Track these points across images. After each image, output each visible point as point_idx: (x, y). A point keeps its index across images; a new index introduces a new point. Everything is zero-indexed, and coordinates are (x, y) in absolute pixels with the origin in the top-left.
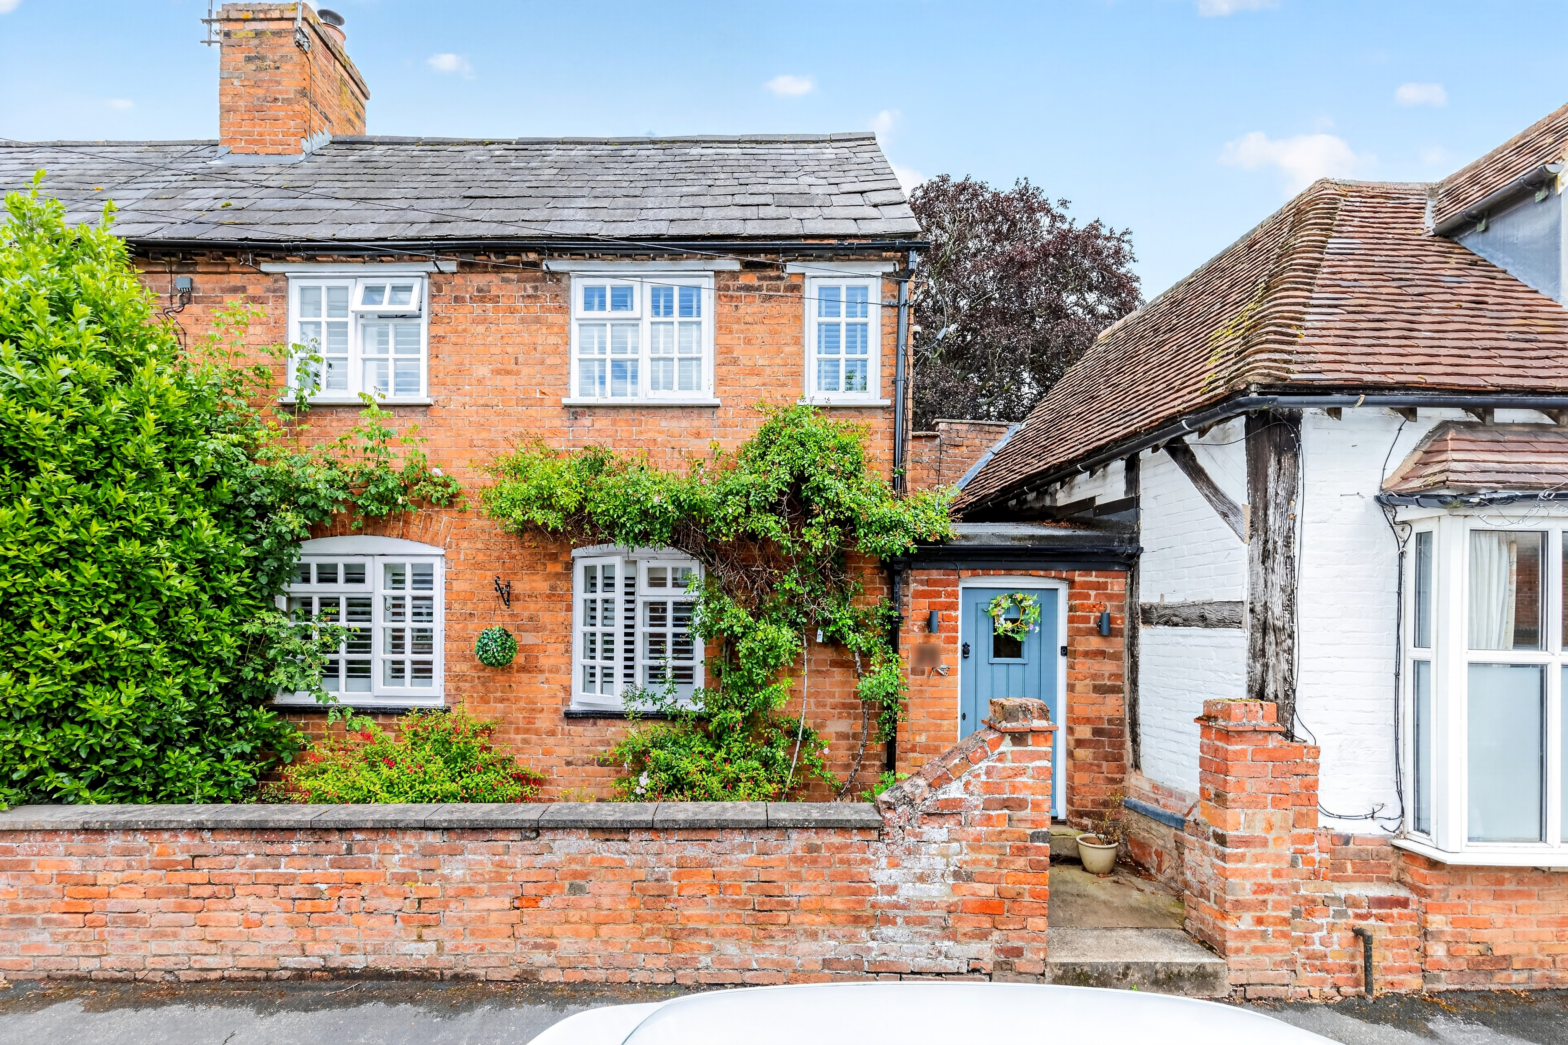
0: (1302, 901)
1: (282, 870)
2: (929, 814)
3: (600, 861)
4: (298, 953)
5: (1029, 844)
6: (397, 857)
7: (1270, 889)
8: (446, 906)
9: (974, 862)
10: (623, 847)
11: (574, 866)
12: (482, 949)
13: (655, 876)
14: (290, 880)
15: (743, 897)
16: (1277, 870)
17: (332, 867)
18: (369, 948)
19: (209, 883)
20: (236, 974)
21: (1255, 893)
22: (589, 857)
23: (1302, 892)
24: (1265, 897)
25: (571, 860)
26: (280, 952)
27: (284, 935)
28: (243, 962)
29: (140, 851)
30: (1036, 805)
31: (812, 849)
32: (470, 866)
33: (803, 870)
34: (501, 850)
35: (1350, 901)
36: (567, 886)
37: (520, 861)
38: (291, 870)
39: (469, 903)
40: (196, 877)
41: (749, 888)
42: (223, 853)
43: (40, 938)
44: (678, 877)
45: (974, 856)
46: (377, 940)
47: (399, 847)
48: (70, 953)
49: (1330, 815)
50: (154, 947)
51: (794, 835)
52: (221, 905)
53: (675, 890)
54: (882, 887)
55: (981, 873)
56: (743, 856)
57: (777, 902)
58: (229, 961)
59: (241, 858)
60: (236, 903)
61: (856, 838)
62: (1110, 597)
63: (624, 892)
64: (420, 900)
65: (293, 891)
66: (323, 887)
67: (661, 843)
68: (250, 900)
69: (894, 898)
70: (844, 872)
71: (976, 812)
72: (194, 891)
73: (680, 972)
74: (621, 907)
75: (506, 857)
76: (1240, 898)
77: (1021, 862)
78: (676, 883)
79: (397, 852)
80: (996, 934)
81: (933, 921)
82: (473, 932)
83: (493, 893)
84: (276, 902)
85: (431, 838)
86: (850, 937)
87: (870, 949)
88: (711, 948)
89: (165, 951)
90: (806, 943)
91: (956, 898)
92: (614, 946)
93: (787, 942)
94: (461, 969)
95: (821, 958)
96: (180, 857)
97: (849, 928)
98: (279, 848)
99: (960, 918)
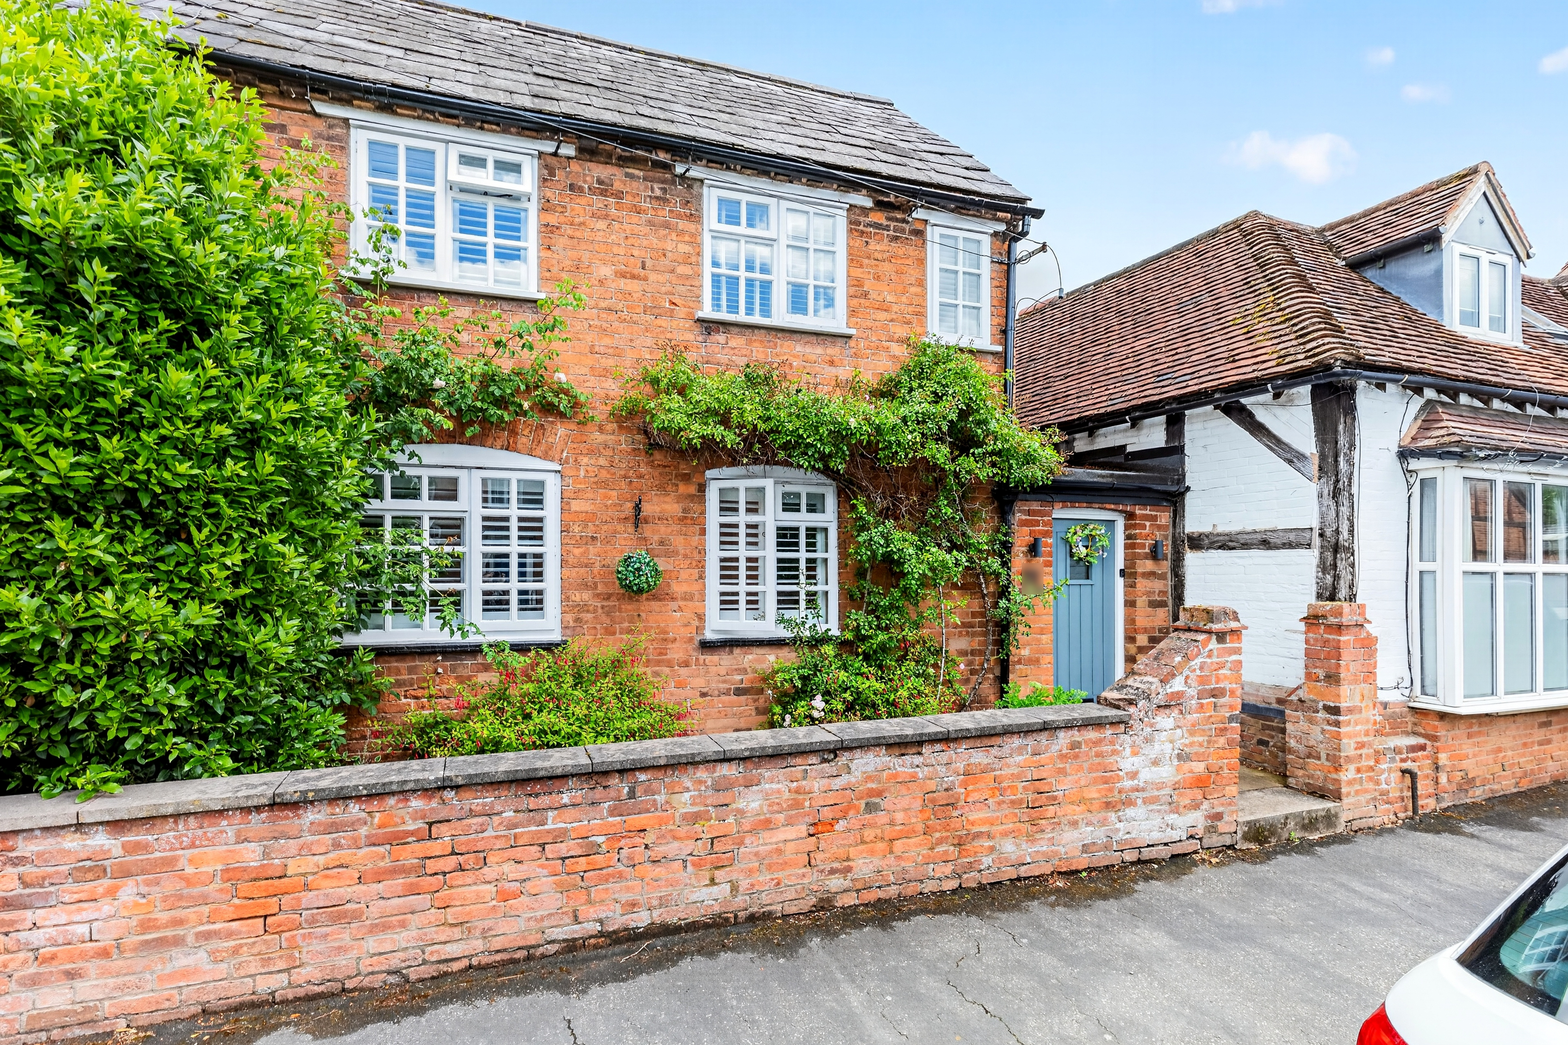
1: (550, 826)
2: (1161, 706)
3: (895, 776)
4: (568, 921)
5: (1226, 724)
6: (687, 795)
7: (1363, 745)
8: (741, 843)
9: (1192, 744)
10: (918, 760)
11: (871, 785)
12: (778, 884)
13: (945, 786)
14: (559, 836)
15: (1019, 796)
16: (1366, 730)
17: (612, 815)
18: (655, 903)
19: (453, 853)
20: (486, 959)
21: (1356, 749)
22: (885, 774)
24: (1361, 750)
25: (869, 778)
26: (546, 923)
27: (552, 901)
28: (497, 944)
29: (353, 824)
30: (1232, 692)
31: (1075, 745)
32: (767, 796)
33: (1068, 766)
35: (1396, 750)
36: (863, 806)
37: (817, 785)
38: (563, 825)
39: (765, 835)
40: (434, 848)
41: (1024, 787)
42: (472, 814)
44: (964, 784)
45: (1191, 739)
46: (664, 892)
47: (689, 784)
48: (242, 973)
50: (372, 944)
51: (1061, 734)
52: (469, 877)
53: (962, 797)
54: (1127, 773)
55: (1195, 752)
56: (1021, 757)
57: (1046, 798)
58: (478, 945)
59: (496, 818)
60: (489, 872)
61: (1108, 732)
62: (1159, 527)
63: (917, 805)
64: (712, 839)
65: (563, 849)
66: (600, 839)
67: (949, 752)
68: (507, 867)
69: (1136, 781)
70: (1099, 764)
71: (1193, 701)
72: (432, 866)
73: (965, 876)
74: (914, 820)
75: (804, 783)
76: (1348, 753)
77: (1222, 741)
78: (962, 791)
79: (687, 790)
80: (1206, 805)
81: (1163, 801)
82: (770, 867)
83: (790, 823)
84: (542, 866)
85: (725, 770)
86: (1103, 822)
87: (1118, 830)
88: (992, 849)
89: (388, 947)
90: (1070, 833)
91: (1179, 776)
92: (907, 860)
93: (1055, 834)
94: (756, 908)
95: (1080, 843)
96: (412, 826)
97: (1102, 814)
98: (545, 800)
99: (1181, 794)
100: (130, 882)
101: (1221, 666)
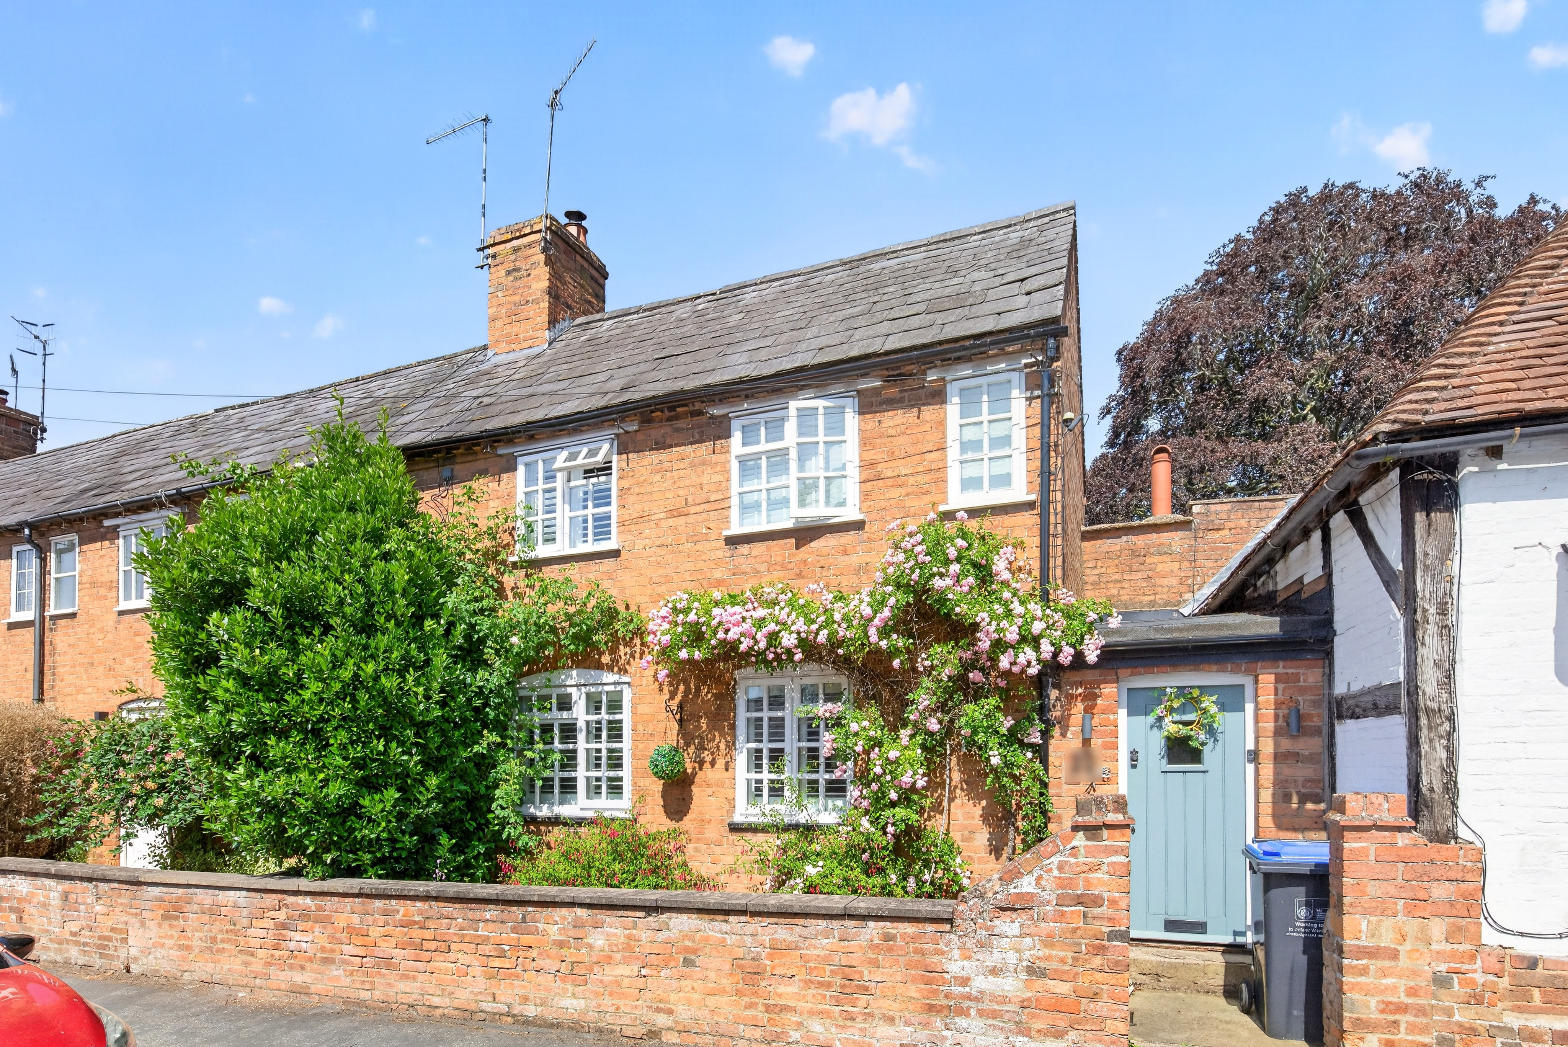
0: (1456, 1029)
1: (480, 933)
2: (1003, 909)
3: (707, 938)
4: (491, 999)
5: (1105, 943)
6: (556, 927)
7: (1403, 1009)
9: (1048, 958)
10: (725, 927)
11: (687, 943)
12: (617, 1009)
13: (751, 955)
14: (486, 940)
15: (827, 979)
16: (1412, 988)
17: (513, 933)
18: (538, 1001)
19: (435, 940)
20: (451, 1013)
21: (1382, 1011)
22: (698, 934)
23: (1457, 1017)
24: (1397, 1017)
25: (685, 937)
26: (479, 998)
27: (481, 983)
28: (456, 1003)
29: (393, 914)
30: (1112, 902)
31: (888, 938)
32: (608, 938)
33: (880, 957)
34: (630, 926)
35: (1526, 1034)
36: (681, 960)
37: (645, 936)
38: (486, 934)
39: (607, 968)
40: (428, 934)
41: (832, 971)
42: (443, 918)
43: (335, 973)
44: (771, 957)
45: (1047, 952)
46: (543, 994)
47: (557, 919)
48: (355, 986)
49: (1504, 931)
50: (402, 986)
51: (871, 924)
52: (442, 957)
53: (768, 969)
54: (955, 978)
55: (1055, 970)
56: (827, 941)
57: (857, 986)
58: (448, 1001)
59: (454, 921)
60: (452, 956)
61: (930, 928)
63: (727, 967)
64: (573, 963)
65: (487, 949)
66: (507, 948)
67: (756, 925)
68: (460, 955)
69: (967, 989)
70: (918, 961)
71: (1049, 908)
72: (426, 945)
74: (725, 981)
75: (634, 931)
76: (1363, 1016)
77: (1097, 961)
78: (768, 963)
79: (556, 923)
80: (1071, 1035)
81: (1007, 1017)
82: (611, 994)
83: (626, 961)
84: (476, 959)
85: (580, 912)
86: (926, 1025)
87: (946, 1038)
88: (800, 1025)
89: (408, 990)
90: (884, 1028)
91: (1030, 994)
92: (719, 1014)
93: (867, 1026)
94: (603, 1024)
95: (898, 1043)
96: (417, 918)
97: (924, 1017)
98: (477, 915)
99: (1034, 1016)
100: (317, 925)
101: (1093, 868)
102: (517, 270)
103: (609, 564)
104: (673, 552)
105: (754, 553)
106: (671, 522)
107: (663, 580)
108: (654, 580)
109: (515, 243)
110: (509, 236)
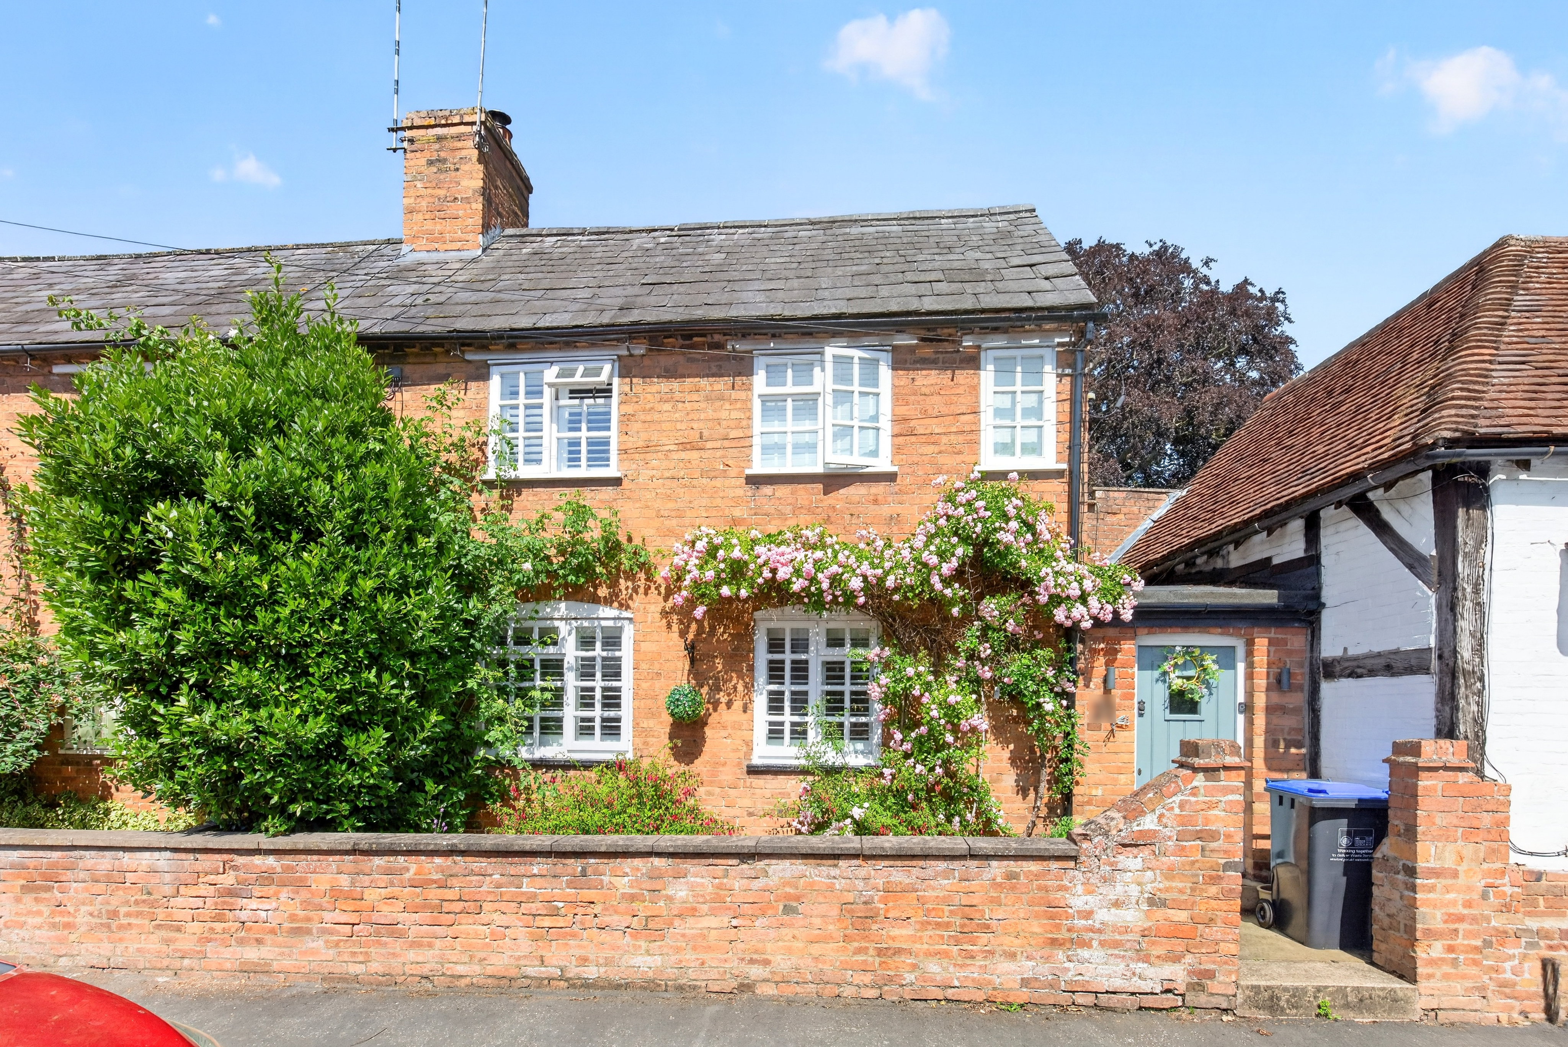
0: (1493, 933)
1: (524, 889)
2: (1125, 846)
3: (812, 884)
4: (538, 963)
5: (1221, 873)
6: (626, 879)
7: (1461, 919)
8: (670, 924)
9: (1167, 890)
10: (834, 872)
11: (788, 889)
12: (703, 963)
13: (863, 899)
14: (532, 898)
15: (946, 919)
16: (1468, 901)
17: (568, 887)
18: (601, 961)
19: (461, 900)
20: (482, 981)
21: (1446, 922)
22: (802, 880)
23: (1494, 924)
24: (1456, 926)
25: (785, 884)
26: (522, 962)
27: (525, 946)
28: (490, 970)
29: (400, 871)
30: (1228, 836)
31: (1011, 876)
32: (692, 888)
33: (1003, 896)
34: (720, 874)
35: (1542, 934)
36: (781, 907)
37: (738, 884)
38: (532, 890)
39: (690, 921)
40: (449, 894)
41: (951, 912)
42: (472, 874)
43: (314, 945)
44: (884, 901)
45: (1168, 885)
46: (609, 954)
47: (627, 870)
48: (341, 959)
49: (1522, 852)
50: (412, 955)
51: (994, 863)
52: (471, 919)
53: (881, 912)
54: (1078, 912)
55: (1174, 900)
56: (946, 882)
57: (978, 925)
58: (477, 969)
59: (488, 878)
60: (484, 917)
61: (1054, 865)
62: (1290, 653)
63: (835, 912)
64: (647, 918)
65: (534, 907)
66: (561, 905)
67: (867, 869)
68: (496, 916)
69: (1090, 922)
70: (1042, 898)
71: (1170, 843)
72: (447, 906)
73: (886, 989)
74: (831, 927)
75: (725, 880)
76: (1431, 927)
77: (1213, 890)
78: (882, 906)
79: (626, 875)
80: (1189, 959)
81: (1128, 945)
82: (694, 948)
83: (713, 913)
84: (519, 919)
85: (658, 862)
86: (1047, 959)
87: (1068, 970)
88: (915, 967)
89: (420, 959)
90: (1006, 965)
91: (1150, 924)
92: (825, 962)
93: (987, 963)
94: (684, 981)
95: (1019, 977)
96: (435, 877)
97: (1047, 951)
98: (522, 869)
99: (1153, 943)
100: (284, 889)
101: (1211, 806)
102: (444, 161)
103: (607, 492)
104: (685, 486)
105: (777, 494)
106: (683, 455)
107: (673, 514)
108: (662, 512)
109: (439, 131)
110: (432, 122)
